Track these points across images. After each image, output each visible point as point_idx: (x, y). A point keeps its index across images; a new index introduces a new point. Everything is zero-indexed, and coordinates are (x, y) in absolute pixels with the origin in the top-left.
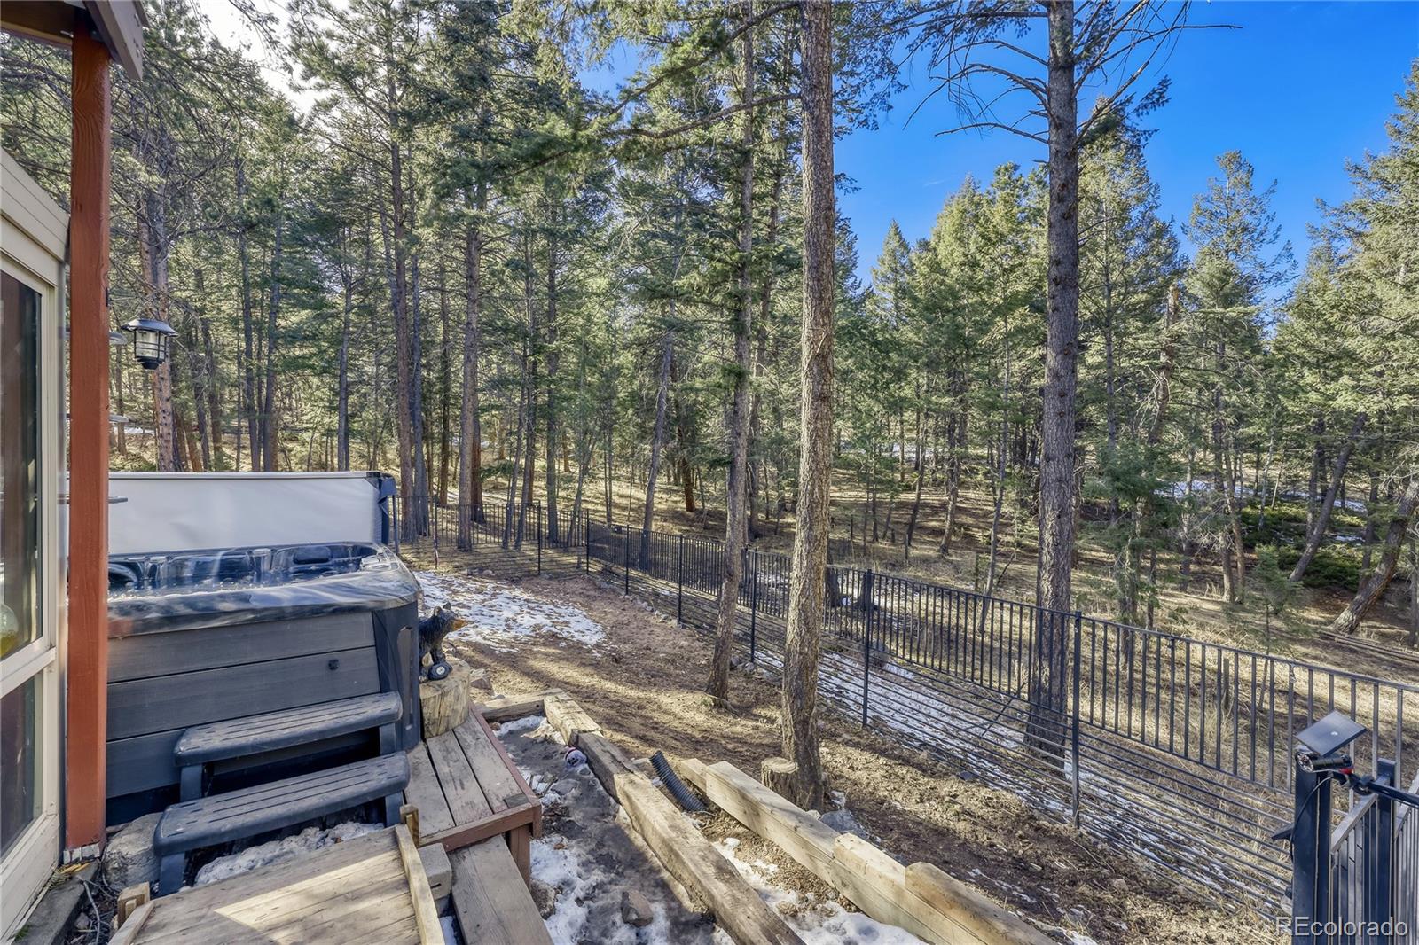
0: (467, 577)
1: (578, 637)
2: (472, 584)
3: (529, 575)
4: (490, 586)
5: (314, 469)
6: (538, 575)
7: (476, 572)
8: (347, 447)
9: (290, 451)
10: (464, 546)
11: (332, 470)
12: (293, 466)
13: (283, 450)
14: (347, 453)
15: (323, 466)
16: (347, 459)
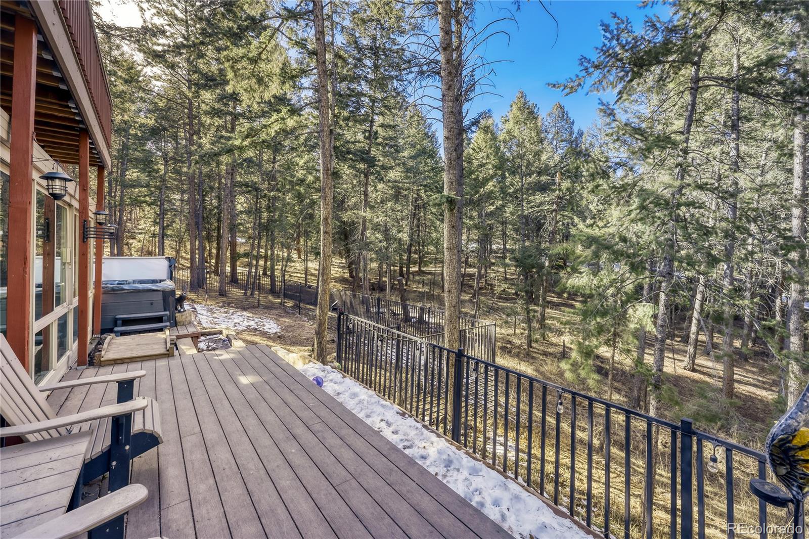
0: (221, 307)
1: (267, 330)
2: (222, 310)
3: (254, 307)
4: (231, 311)
5: (144, 255)
6: (258, 307)
7: (226, 305)
8: (163, 243)
9: (131, 245)
10: (222, 293)
11: (155, 255)
12: (133, 253)
13: (127, 244)
14: (163, 246)
15: (150, 253)
16: (163, 250)
